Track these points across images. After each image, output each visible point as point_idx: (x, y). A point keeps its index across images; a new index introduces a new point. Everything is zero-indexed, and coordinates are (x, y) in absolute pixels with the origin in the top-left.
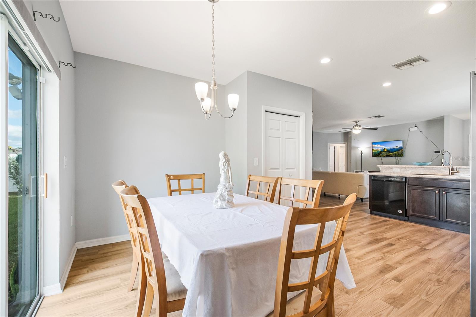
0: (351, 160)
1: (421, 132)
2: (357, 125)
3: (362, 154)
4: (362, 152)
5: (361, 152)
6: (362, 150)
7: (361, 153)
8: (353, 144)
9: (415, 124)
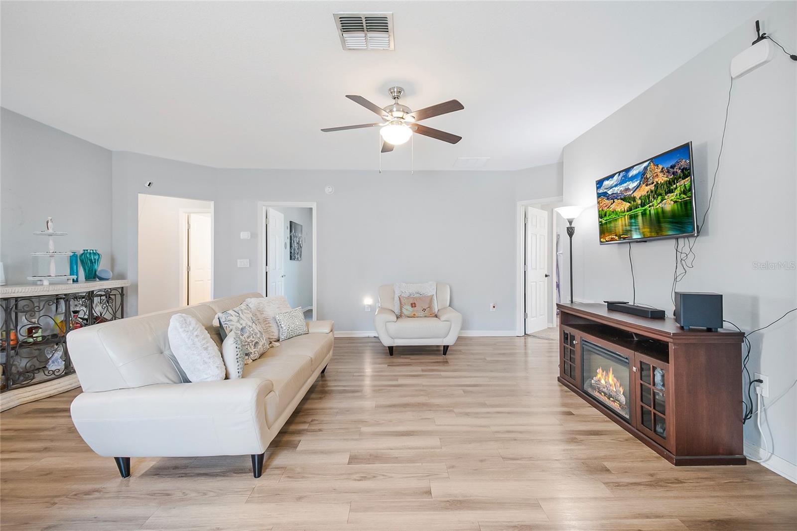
2: (395, 104)
3: (570, 232)
4: (573, 226)
5: (568, 225)
6: (570, 218)
7: (568, 228)
9: (757, 23)
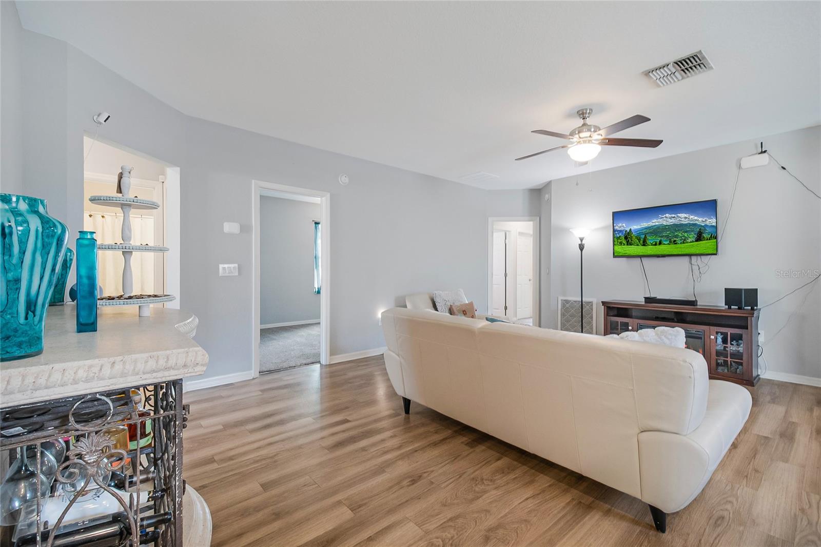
0: (549, 268)
1: (784, 168)
2: (584, 125)
3: (581, 247)
4: (583, 242)
5: (580, 243)
6: (582, 236)
7: (580, 245)
8: (556, 219)
9: (762, 143)
